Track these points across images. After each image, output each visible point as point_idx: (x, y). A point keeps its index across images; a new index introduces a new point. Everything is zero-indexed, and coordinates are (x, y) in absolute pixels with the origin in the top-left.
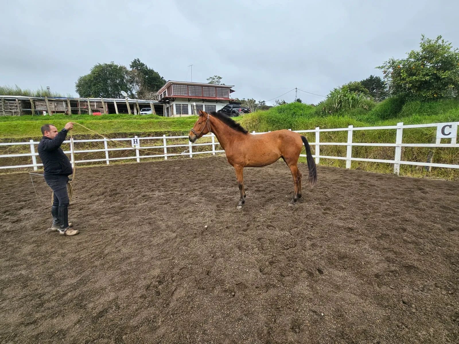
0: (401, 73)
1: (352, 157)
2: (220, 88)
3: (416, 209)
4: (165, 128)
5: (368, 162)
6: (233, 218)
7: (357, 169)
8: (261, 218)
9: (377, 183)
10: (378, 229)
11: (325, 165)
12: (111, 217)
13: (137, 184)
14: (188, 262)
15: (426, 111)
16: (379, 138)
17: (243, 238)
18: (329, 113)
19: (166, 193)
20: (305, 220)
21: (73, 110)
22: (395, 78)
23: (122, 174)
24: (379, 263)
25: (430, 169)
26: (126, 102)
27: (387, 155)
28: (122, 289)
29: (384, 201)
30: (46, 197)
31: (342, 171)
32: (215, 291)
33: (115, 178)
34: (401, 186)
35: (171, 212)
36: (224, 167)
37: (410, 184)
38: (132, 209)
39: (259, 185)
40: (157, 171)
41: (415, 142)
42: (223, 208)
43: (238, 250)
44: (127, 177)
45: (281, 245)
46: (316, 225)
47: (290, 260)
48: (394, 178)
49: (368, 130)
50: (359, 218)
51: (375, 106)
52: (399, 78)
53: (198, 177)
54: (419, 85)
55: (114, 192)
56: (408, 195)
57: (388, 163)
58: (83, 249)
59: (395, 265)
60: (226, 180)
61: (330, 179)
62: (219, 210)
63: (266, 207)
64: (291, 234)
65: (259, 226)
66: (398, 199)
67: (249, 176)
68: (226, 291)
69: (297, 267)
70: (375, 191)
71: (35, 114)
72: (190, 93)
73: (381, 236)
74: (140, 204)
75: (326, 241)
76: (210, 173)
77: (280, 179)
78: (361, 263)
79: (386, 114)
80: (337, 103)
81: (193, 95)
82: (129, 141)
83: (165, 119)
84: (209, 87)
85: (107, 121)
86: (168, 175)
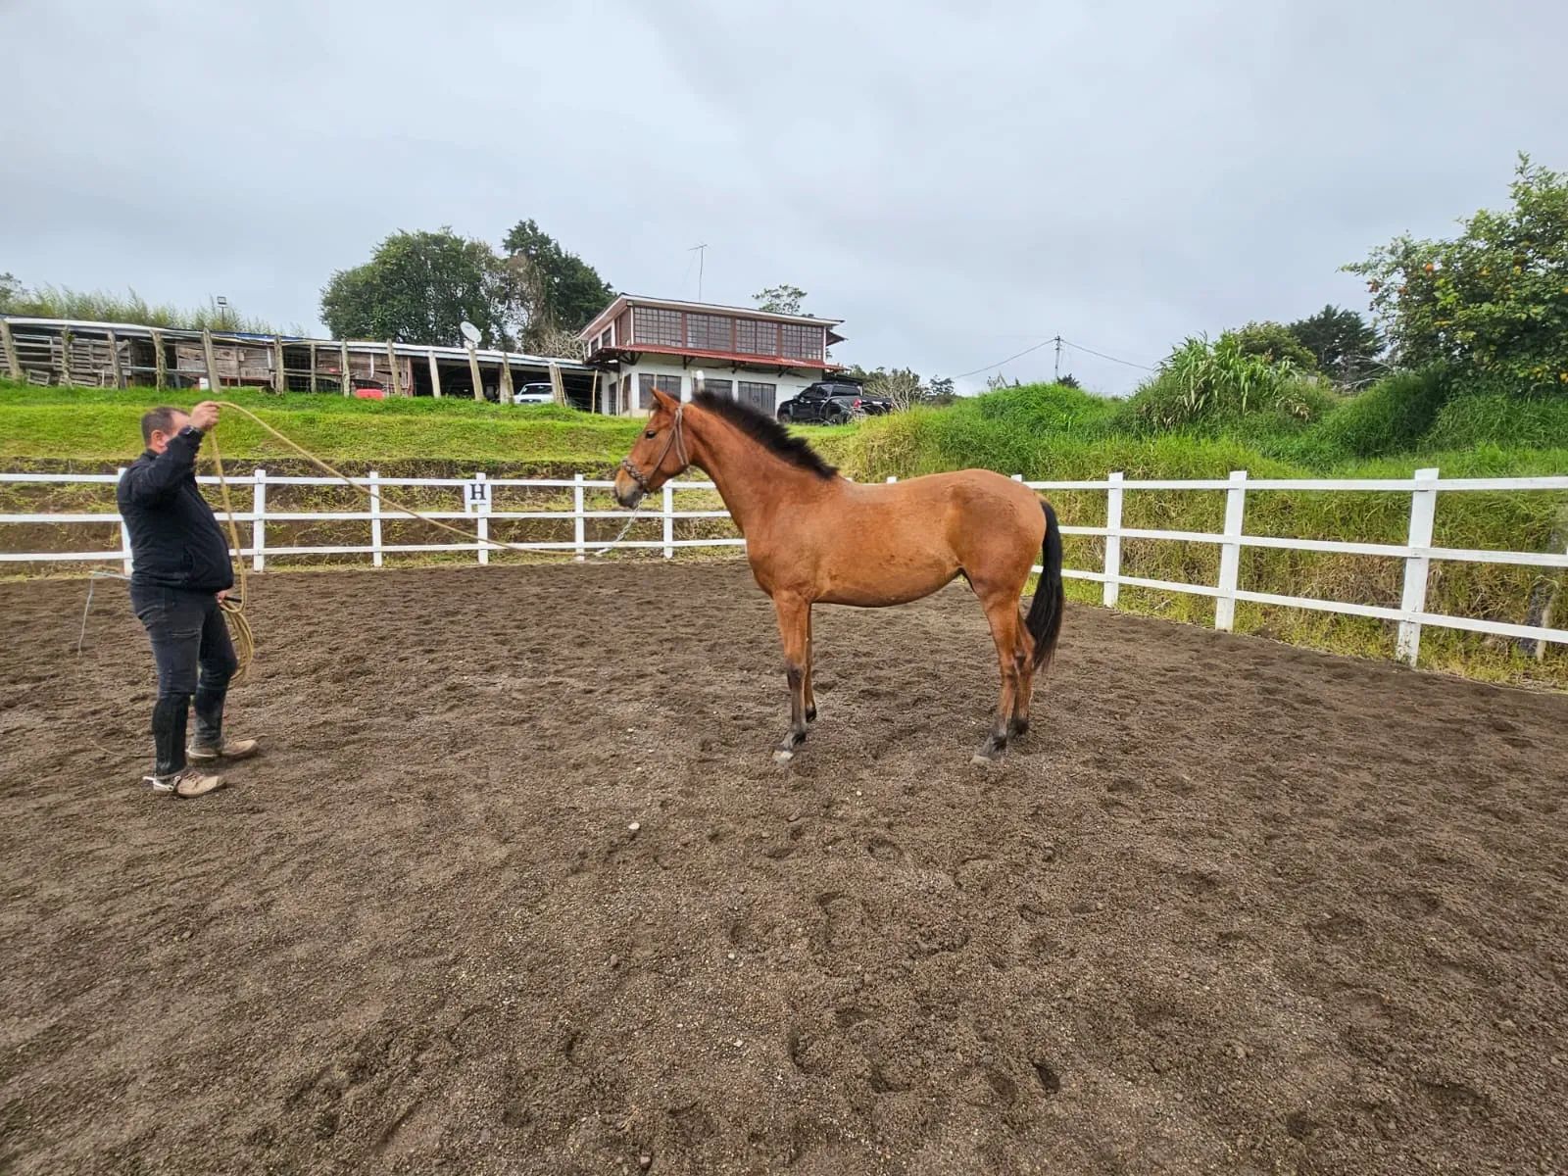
0: (1438, 289)
1: (1239, 588)
2: (794, 328)
3: (1486, 810)
4: (591, 453)
5: (1301, 610)
6: (748, 796)
7: (1257, 633)
8: (857, 807)
9: (1330, 693)
10: (1316, 890)
11: (1136, 611)
12: (304, 761)
13: (445, 642)
14: (512, 981)
15: (1530, 431)
16: (1345, 521)
17: (763, 887)
18: (1164, 425)
19: (534, 680)
20: (1026, 829)
21: (290, 377)
22: (1413, 310)
23: (412, 603)
24: (1310, 1055)
25: (1540, 652)
26: (468, 361)
27: (1372, 588)
28: (193, 1090)
29: (1354, 768)
30: (114, 670)
31: (1198, 639)
32: (572, 1139)
33: (380, 617)
34: (1423, 709)
35: (526, 758)
37: (1458, 704)
38: (390, 734)
39: (882, 673)
40: (535, 600)
41: (1482, 545)
42: (721, 756)
43: (726, 942)
44: (423, 612)
45: (909, 933)
46: (1070, 849)
47: (929, 1008)
48: (1396, 676)
49: (1303, 492)
50: (1245, 833)
51: (1332, 406)
52: (1426, 308)
53: (669, 629)
54: (1503, 335)
55: (355, 666)
56: (1451, 748)
57: (1374, 618)
58: (137, 888)
59: (1383, 1072)
60: (765, 646)
61: (1150, 665)
62: (704, 761)
63: (887, 761)
64: (960, 885)
65: (840, 839)
66: (1406, 762)
67: (855, 636)
68: (615, 1143)
69: (952, 1045)
70: (1318, 725)
71: (168, 383)
72: (690, 339)
73: (1329, 925)
74: (427, 718)
75: (1094, 930)
76: (716, 616)
77: (962, 654)
78: (1233, 1051)
79: (1374, 437)
80: (1192, 392)
81: (700, 346)
82: (459, 490)
83: (594, 422)
84: (755, 320)
85: (399, 417)
86: (566, 616)
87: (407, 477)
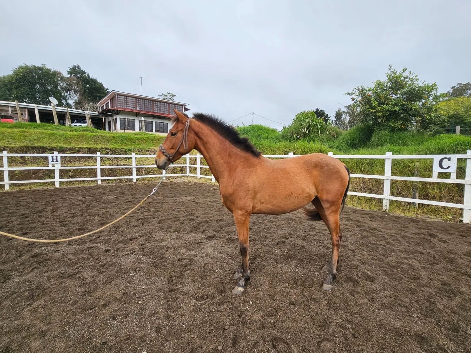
0: (372, 100)
4: (102, 144)
16: (356, 167)
18: (297, 138)
22: (365, 106)
25: (417, 206)
26: (52, 111)
36: (178, 197)
40: (80, 203)
44: (25, 212)
52: (368, 106)
53: (140, 213)
54: (388, 114)
72: (138, 107)
79: (355, 142)
80: (305, 128)
81: (142, 110)
82: (47, 158)
83: (103, 133)
84: (160, 102)
85: (20, 130)
86: (94, 210)
87: (23, 153)
